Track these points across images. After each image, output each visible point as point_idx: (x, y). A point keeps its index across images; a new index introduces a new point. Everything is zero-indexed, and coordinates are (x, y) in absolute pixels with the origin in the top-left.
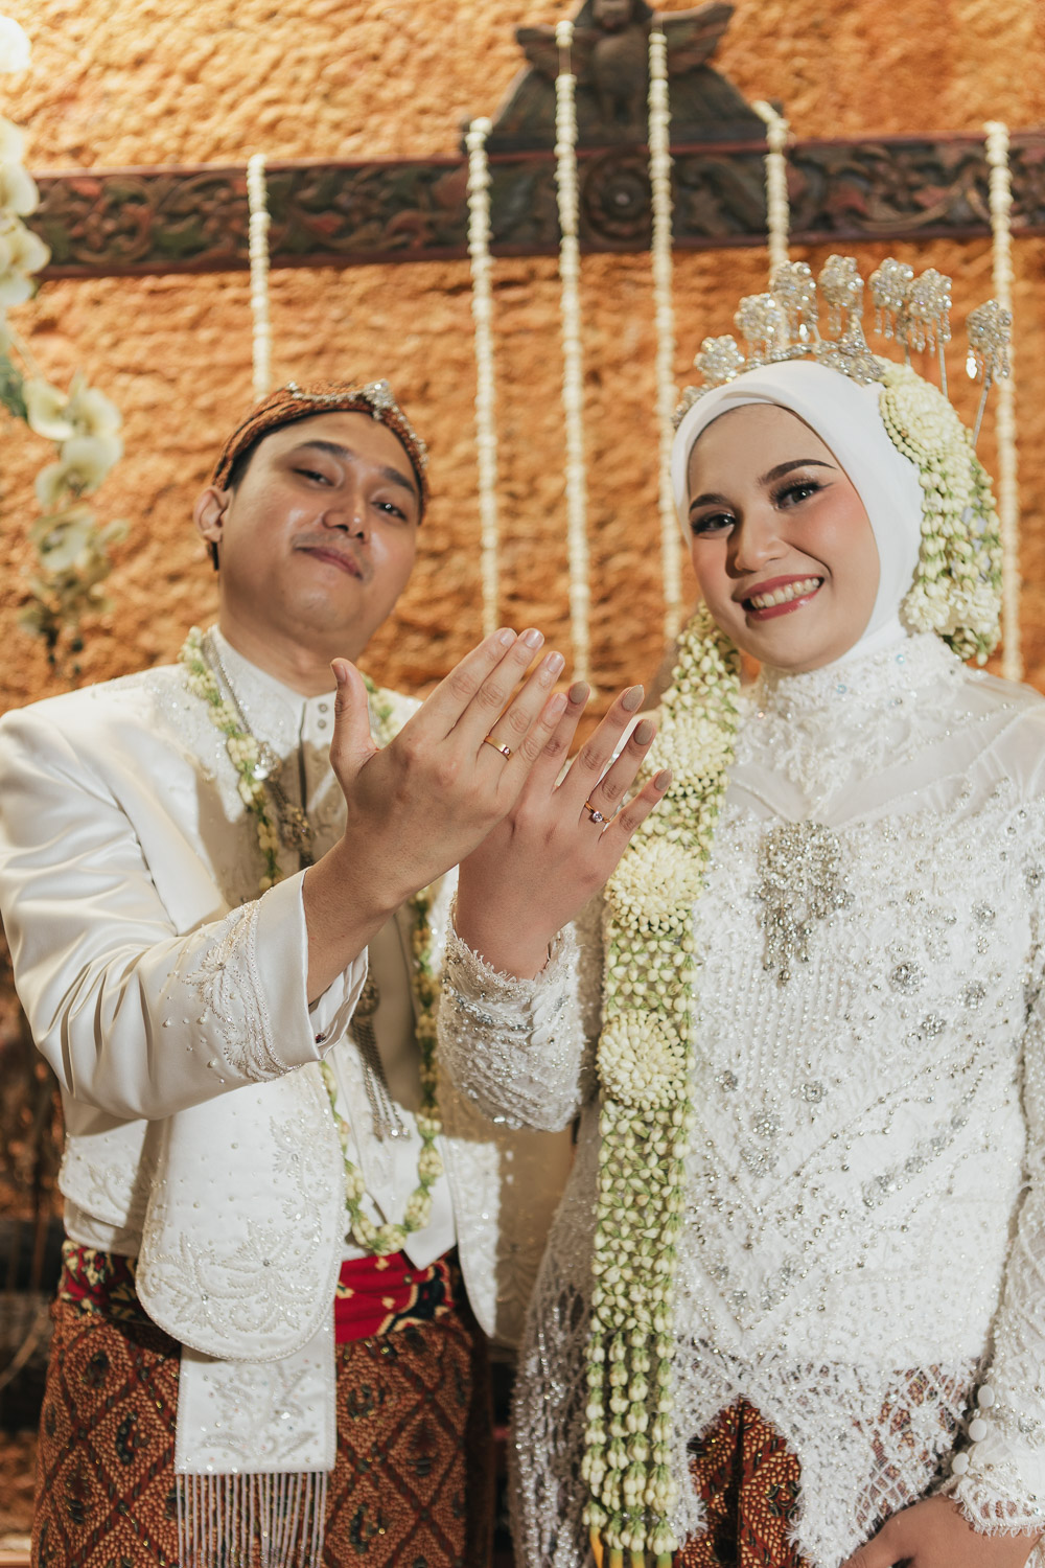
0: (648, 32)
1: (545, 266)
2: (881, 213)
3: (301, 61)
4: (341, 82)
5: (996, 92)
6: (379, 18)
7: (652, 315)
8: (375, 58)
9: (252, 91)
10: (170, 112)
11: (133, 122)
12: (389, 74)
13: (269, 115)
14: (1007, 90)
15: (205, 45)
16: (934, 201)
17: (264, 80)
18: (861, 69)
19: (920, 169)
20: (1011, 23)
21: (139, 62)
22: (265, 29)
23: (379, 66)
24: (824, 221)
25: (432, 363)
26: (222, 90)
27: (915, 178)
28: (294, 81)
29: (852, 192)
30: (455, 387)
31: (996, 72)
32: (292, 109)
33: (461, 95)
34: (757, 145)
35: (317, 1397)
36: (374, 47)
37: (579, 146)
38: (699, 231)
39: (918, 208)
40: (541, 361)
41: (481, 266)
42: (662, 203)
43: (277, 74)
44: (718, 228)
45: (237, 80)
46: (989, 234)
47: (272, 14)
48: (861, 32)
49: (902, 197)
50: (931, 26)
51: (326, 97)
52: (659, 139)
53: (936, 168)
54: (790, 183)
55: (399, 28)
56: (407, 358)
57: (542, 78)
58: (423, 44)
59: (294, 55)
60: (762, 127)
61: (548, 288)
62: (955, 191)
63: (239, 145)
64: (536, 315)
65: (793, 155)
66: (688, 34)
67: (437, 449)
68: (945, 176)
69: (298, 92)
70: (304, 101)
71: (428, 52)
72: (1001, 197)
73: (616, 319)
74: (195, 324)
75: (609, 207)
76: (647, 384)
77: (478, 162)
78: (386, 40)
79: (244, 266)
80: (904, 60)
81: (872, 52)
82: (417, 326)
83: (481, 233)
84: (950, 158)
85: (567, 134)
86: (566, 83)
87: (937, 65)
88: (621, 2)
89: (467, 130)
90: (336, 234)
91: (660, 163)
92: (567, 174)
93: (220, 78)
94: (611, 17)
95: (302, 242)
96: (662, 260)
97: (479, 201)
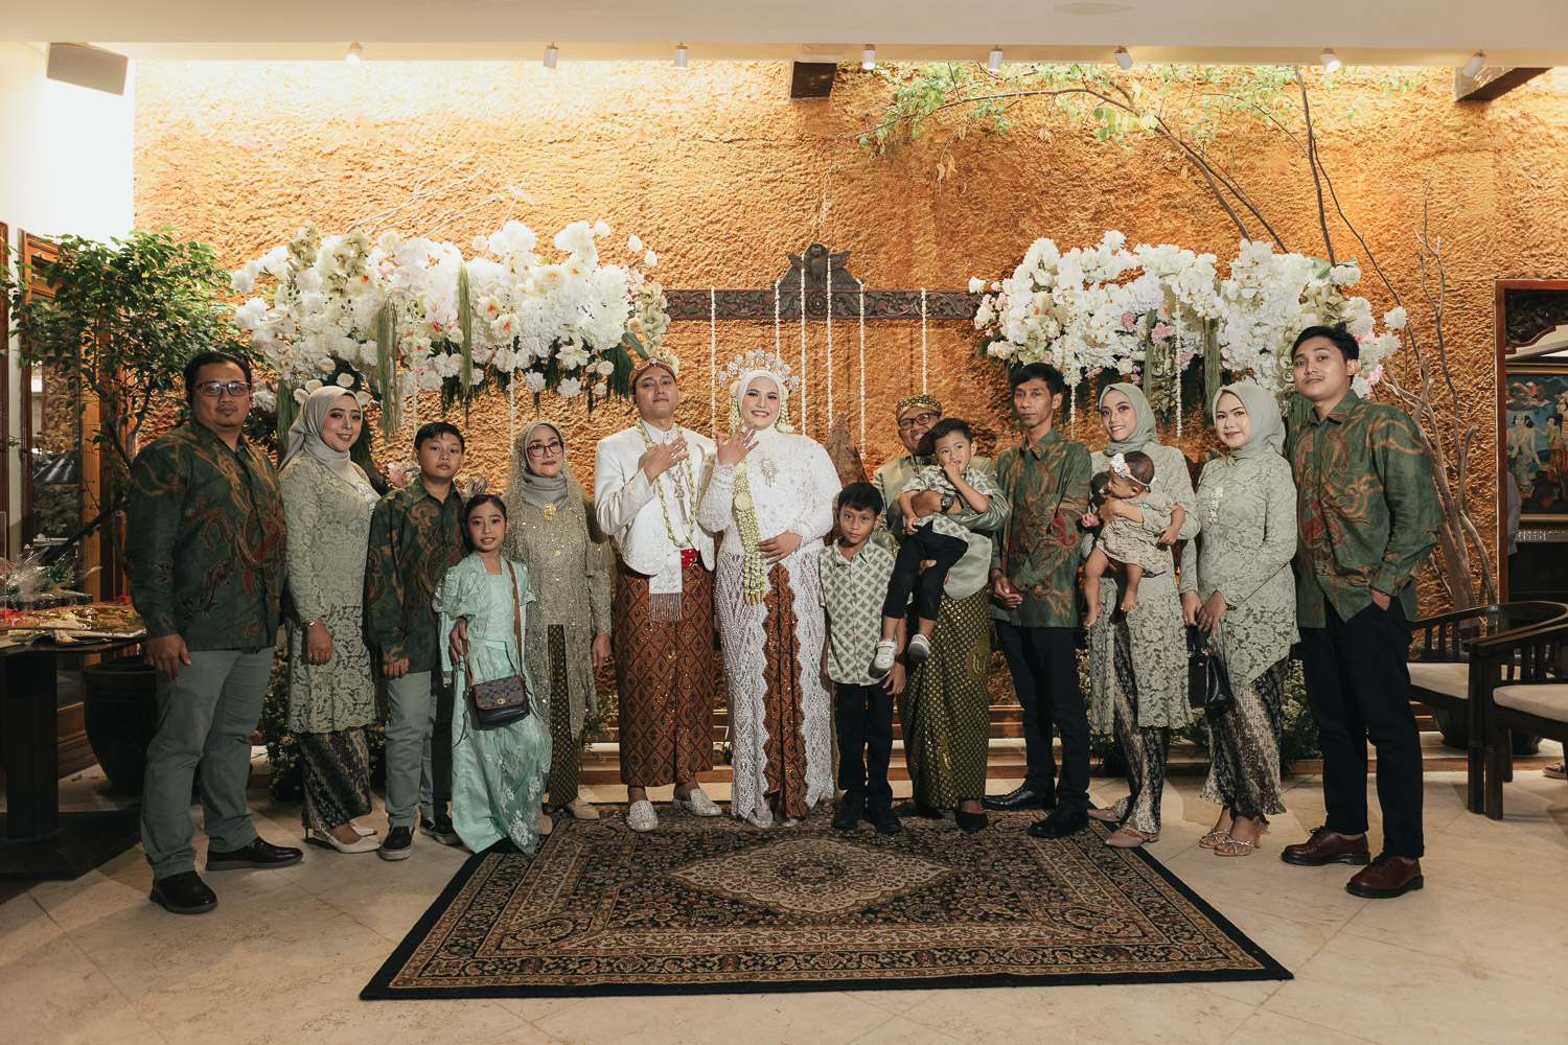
0: (827, 259)
2: (891, 311)
3: (718, 253)
4: (730, 260)
6: (742, 241)
7: (825, 337)
8: (740, 254)
9: (702, 262)
10: (676, 266)
11: (665, 269)
12: (744, 258)
13: (708, 268)
15: (688, 246)
16: (905, 308)
17: (706, 259)
18: (886, 264)
19: (902, 299)
20: (930, 252)
21: (667, 251)
22: (706, 243)
23: (742, 256)
24: (874, 312)
26: (693, 261)
27: (900, 301)
28: (716, 258)
29: (882, 304)
31: (925, 266)
32: (714, 268)
33: (766, 266)
34: (856, 291)
35: (678, 578)
36: (740, 250)
37: (806, 289)
38: (838, 314)
39: (902, 310)
41: (778, 320)
42: (829, 306)
43: (710, 257)
44: (845, 314)
45: (698, 258)
46: (920, 317)
47: (709, 238)
48: (886, 253)
49: (896, 307)
50: (907, 252)
51: (725, 264)
52: (829, 288)
53: (906, 299)
54: (865, 302)
55: (748, 245)
57: (796, 269)
58: (755, 250)
59: (715, 251)
60: (858, 286)
62: (911, 306)
63: (697, 277)
65: (866, 294)
66: (838, 259)
68: (909, 302)
69: (716, 263)
71: (756, 252)
72: (924, 309)
74: (682, 331)
75: (814, 306)
76: (821, 354)
77: (777, 292)
78: (744, 248)
79: (709, 319)
80: (898, 262)
81: (889, 259)
83: (777, 312)
84: (910, 296)
85: (803, 285)
86: (803, 271)
87: (908, 264)
88: (819, 249)
89: (774, 282)
90: (736, 310)
91: (829, 294)
92: (802, 297)
93: (692, 257)
94: (818, 252)
95: (725, 312)
96: (829, 322)
97: (777, 303)
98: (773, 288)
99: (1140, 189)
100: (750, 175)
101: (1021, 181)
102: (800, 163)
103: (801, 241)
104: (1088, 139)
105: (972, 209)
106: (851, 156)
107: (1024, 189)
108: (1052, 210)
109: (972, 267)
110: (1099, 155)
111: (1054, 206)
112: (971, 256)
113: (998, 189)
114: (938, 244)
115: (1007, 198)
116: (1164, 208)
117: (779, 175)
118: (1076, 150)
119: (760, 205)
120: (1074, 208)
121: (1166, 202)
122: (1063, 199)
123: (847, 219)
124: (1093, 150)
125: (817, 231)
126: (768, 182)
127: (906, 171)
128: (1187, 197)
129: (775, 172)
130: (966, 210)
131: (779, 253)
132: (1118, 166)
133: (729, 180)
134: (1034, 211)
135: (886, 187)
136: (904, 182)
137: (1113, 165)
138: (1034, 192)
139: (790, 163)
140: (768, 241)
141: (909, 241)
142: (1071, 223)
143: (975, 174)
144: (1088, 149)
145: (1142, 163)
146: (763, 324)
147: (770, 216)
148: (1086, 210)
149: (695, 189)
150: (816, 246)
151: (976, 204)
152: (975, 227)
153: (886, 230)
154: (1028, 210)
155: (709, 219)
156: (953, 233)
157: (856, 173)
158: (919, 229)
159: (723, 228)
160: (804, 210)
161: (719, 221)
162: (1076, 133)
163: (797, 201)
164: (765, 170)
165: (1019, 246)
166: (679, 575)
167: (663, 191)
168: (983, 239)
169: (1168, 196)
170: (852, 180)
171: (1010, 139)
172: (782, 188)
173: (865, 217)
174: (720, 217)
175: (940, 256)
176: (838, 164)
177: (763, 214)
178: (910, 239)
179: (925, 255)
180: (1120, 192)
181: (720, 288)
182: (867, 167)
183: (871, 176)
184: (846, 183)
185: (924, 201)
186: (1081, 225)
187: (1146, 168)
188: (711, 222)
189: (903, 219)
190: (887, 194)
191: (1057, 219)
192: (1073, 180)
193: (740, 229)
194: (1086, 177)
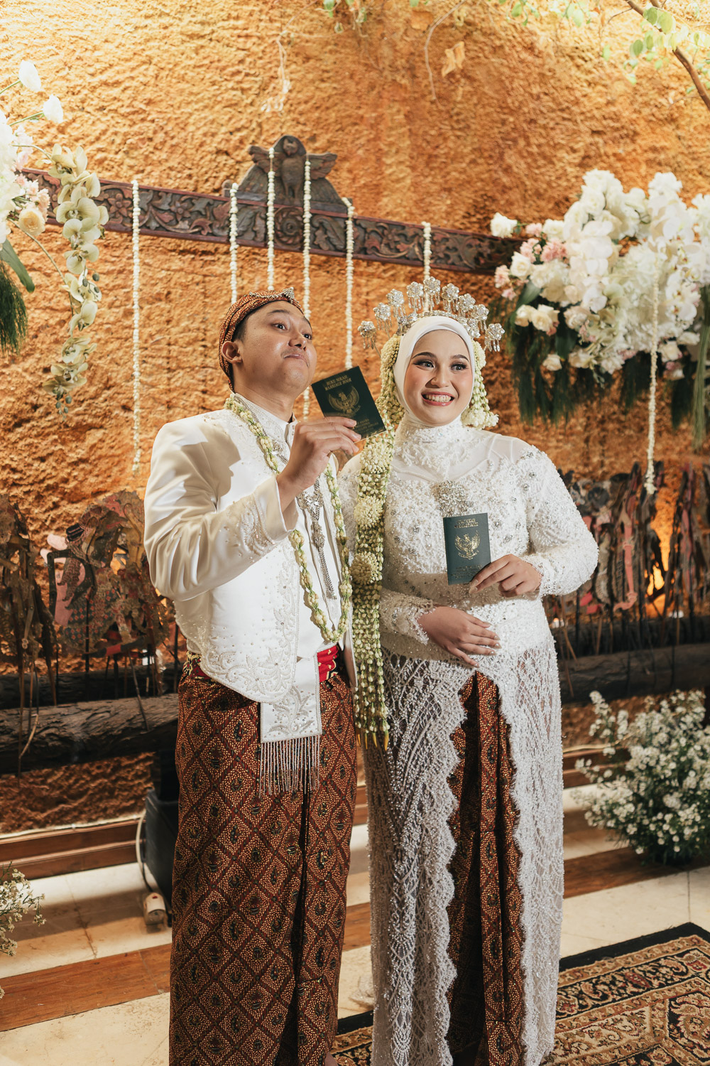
0: (304, 161)
1: (223, 248)
2: (384, 250)
3: (116, 133)
4: (134, 147)
5: (398, 206)
6: (153, 121)
7: (266, 276)
8: (150, 139)
9: (92, 143)
12: (156, 148)
13: (100, 156)
14: (400, 205)
16: (405, 249)
17: (98, 139)
18: (350, 186)
19: (399, 235)
20: (404, 178)
22: (99, 114)
23: (153, 144)
24: (365, 250)
25: (172, 284)
26: (77, 140)
27: (397, 239)
28: (113, 142)
29: (374, 240)
30: (181, 295)
32: (111, 156)
33: (188, 165)
34: (343, 215)
35: (313, 707)
36: (150, 135)
37: (275, 202)
38: (319, 247)
39: (398, 251)
40: (219, 289)
41: (234, 247)
42: (307, 233)
43: (103, 138)
44: (328, 247)
45: (85, 136)
46: (423, 265)
47: (102, 108)
48: (350, 171)
49: (392, 246)
50: (375, 174)
51: (126, 153)
52: (307, 206)
53: (405, 236)
54: (354, 233)
55: (162, 128)
56: (161, 279)
58: (173, 138)
59: (112, 130)
60: (346, 208)
61: (223, 258)
62: (411, 246)
64: (218, 269)
65: (355, 221)
66: (319, 164)
67: (174, 323)
68: (408, 240)
69: (114, 148)
70: (117, 153)
71: (174, 142)
72: (427, 252)
73: (251, 275)
77: (234, 202)
78: (155, 132)
79: (131, 233)
80: (365, 185)
81: (354, 180)
82: (166, 266)
83: (233, 233)
84: (410, 233)
85: (271, 197)
86: (271, 174)
87: (377, 190)
88: (294, 145)
89: (229, 186)
90: (169, 223)
91: (307, 216)
92: (271, 214)
93: (76, 134)
94: (290, 150)
95: (154, 225)
96: (306, 256)
97: (233, 218)
98: (228, 195)
99: (627, 136)
100: (165, 20)
101: (509, 101)
102: (237, 18)
103: (238, 135)
104: (580, 62)
105: (453, 128)
106: (307, 23)
107: (512, 112)
108: (539, 146)
109: (451, 206)
110: (590, 84)
111: (542, 141)
112: (449, 190)
113: (484, 107)
114: (413, 168)
115: (493, 121)
116: (649, 162)
117: (207, 30)
118: (569, 74)
119: (180, 71)
120: (562, 147)
121: (651, 155)
122: (552, 133)
123: (301, 114)
124: (583, 76)
125: (260, 125)
126: (192, 36)
127: (377, 60)
128: (671, 153)
129: (202, 23)
130: (446, 128)
131: (207, 148)
132: (609, 103)
133: (134, 21)
134: (522, 143)
135: (351, 77)
136: (374, 74)
137: (602, 101)
138: (522, 118)
139: (224, 15)
140: (191, 128)
141: (379, 159)
142: (559, 165)
143: (458, 81)
144: (579, 74)
145: (632, 103)
146: (183, 252)
147: (195, 90)
148: (574, 151)
149: (81, 24)
150: (291, 139)
151: (458, 122)
152: (456, 153)
153: (350, 138)
154: (515, 141)
155: (104, 77)
156: (430, 156)
157: (313, 49)
158: (391, 144)
159: (124, 96)
160: (243, 90)
161: (117, 83)
162: (568, 51)
163: (234, 74)
164: (187, 18)
165: (504, 186)
166: (314, 703)
167: (27, 18)
168: (464, 172)
169: (654, 150)
170: (308, 59)
171: (498, 43)
172: (213, 50)
173: (324, 116)
174: (120, 77)
175: (415, 185)
176: (292, 29)
177: (183, 85)
178: (379, 155)
179: (398, 181)
180: (609, 135)
181: (146, 183)
182: (327, 43)
183: (332, 58)
184: (300, 60)
185: (396, 106)
186: (569, 169)
187: (635, 111)
188: (106, 84)
189: (372, 126)
190: (353, 88)
191: (545, 157)
192: (562, 110)
193: (149, 102)
194: (575, 109)
